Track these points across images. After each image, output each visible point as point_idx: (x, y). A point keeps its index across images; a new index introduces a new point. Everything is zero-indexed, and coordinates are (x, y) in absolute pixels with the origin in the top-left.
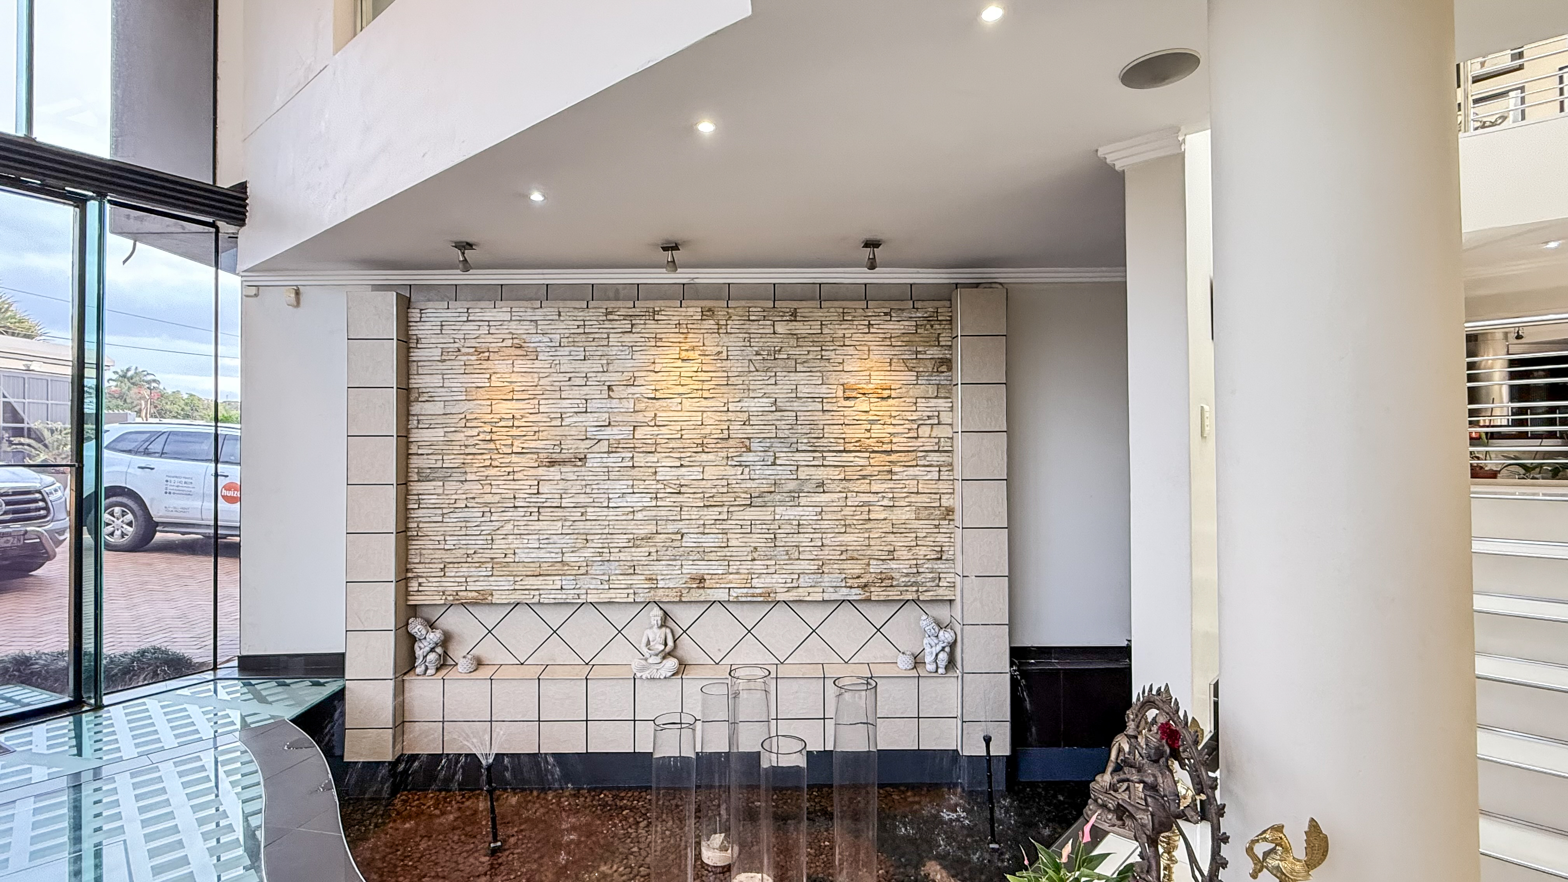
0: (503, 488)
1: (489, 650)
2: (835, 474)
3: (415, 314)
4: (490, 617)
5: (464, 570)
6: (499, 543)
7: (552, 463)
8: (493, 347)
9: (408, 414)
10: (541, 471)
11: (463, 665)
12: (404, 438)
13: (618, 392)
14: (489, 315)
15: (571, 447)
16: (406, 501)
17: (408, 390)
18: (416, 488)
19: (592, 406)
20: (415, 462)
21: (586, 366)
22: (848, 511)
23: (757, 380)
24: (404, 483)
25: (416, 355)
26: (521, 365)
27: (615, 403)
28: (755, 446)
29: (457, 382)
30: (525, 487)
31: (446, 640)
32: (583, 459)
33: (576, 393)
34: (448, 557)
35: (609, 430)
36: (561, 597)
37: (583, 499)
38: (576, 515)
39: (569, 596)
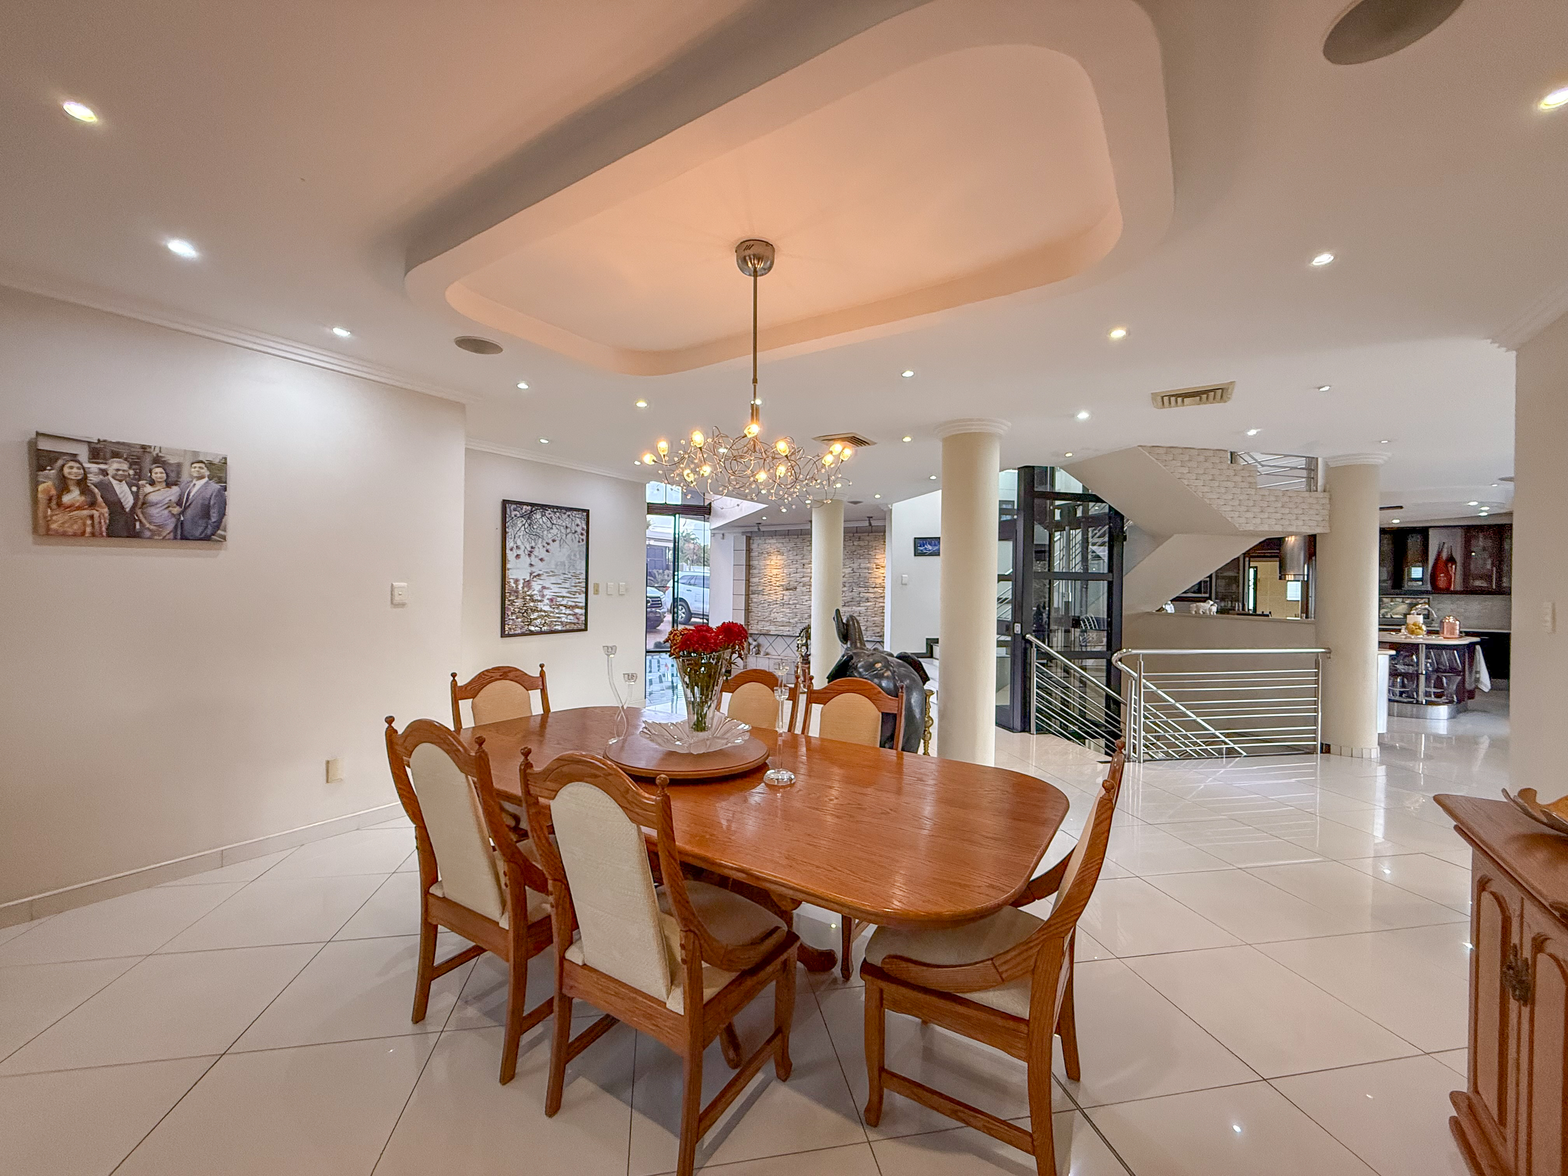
0: (774, 597)
1: (770, 650)
2: (872, 595)
3: (751, 541)
4: (771, 639)
5: (763, 623)
6: (772, 615)
7: (787, 589)
8: (772, 551)
9: (749, 573)
10: (784, 592)
11: (762, 653)
12: (748, 581)
13: (806, 566)
14: (770, 541)
15: (793, 584)
16: (748, 600)
17: (749, 565)
18: (751, 596)
19: (799, 570)
20: (751, 588)
21: (797, 557)
22: (876, 609)
23: (848, 562)
24: (747, 595)
25: (752, 554)
26: (779, 557)
27: (805, 570)
28: (847, 585)
29: (762, 563)
30: (780, 597)
31: (759, 646)
32: (796, 588)
33: (794, 566)
34: (759, 618)
35: (803, 579)
36: (788, 633)
37: (795, 602)
38: (793, 607)
39: (790, 633)
